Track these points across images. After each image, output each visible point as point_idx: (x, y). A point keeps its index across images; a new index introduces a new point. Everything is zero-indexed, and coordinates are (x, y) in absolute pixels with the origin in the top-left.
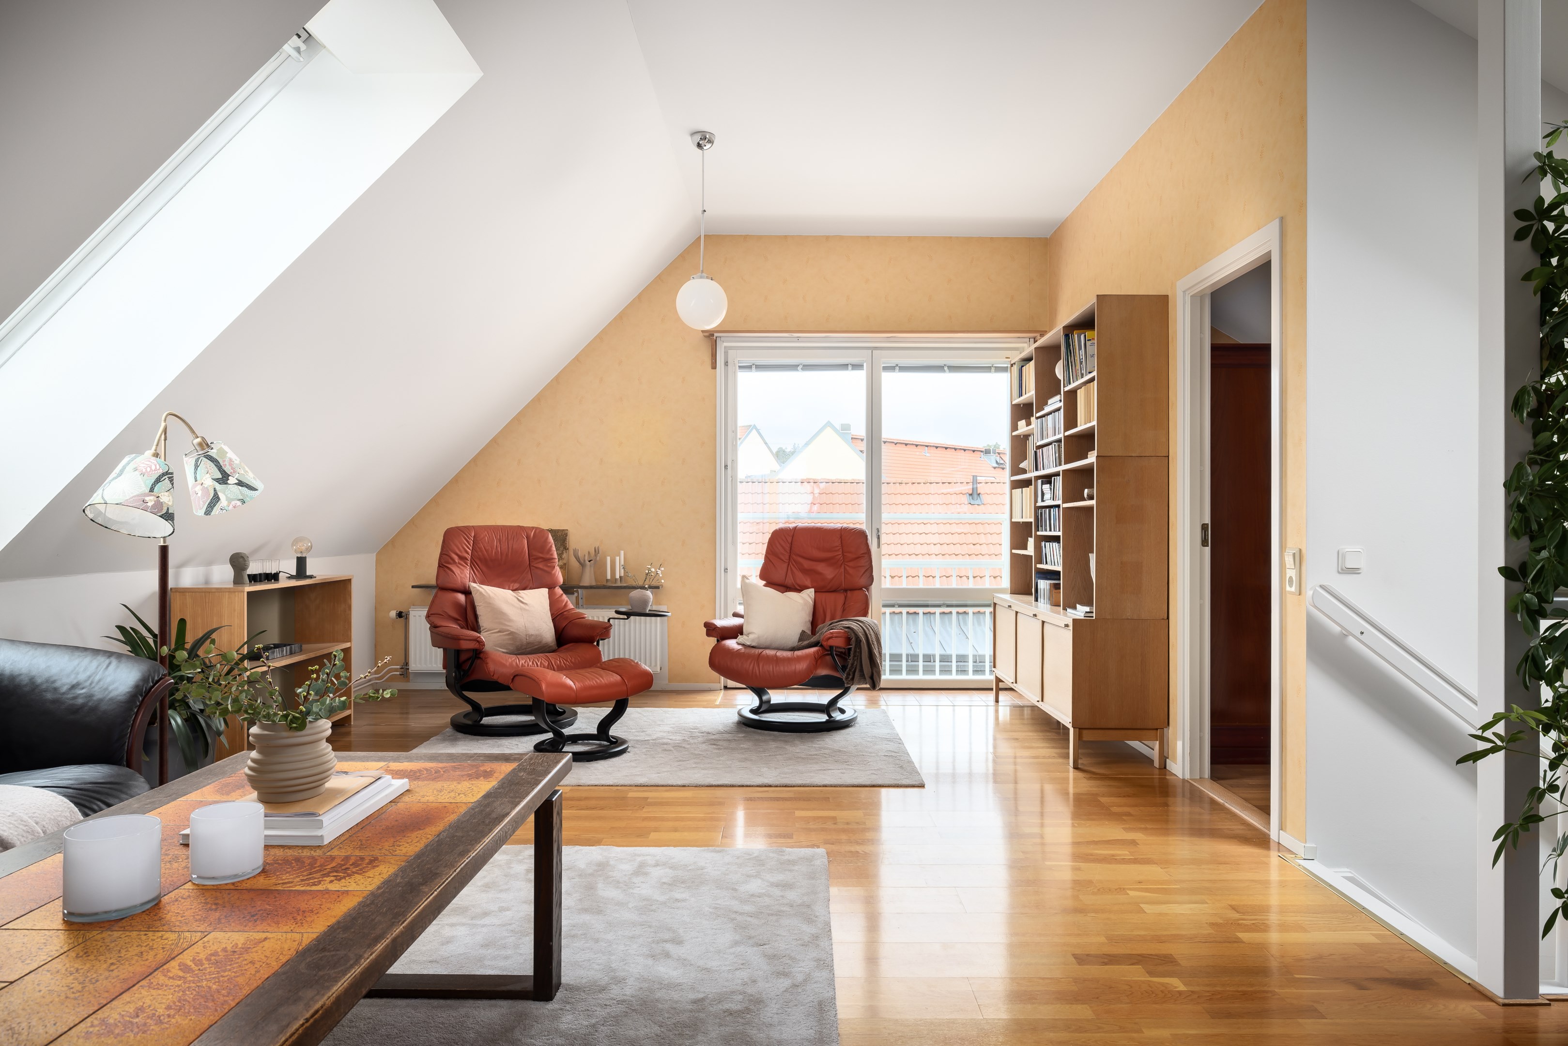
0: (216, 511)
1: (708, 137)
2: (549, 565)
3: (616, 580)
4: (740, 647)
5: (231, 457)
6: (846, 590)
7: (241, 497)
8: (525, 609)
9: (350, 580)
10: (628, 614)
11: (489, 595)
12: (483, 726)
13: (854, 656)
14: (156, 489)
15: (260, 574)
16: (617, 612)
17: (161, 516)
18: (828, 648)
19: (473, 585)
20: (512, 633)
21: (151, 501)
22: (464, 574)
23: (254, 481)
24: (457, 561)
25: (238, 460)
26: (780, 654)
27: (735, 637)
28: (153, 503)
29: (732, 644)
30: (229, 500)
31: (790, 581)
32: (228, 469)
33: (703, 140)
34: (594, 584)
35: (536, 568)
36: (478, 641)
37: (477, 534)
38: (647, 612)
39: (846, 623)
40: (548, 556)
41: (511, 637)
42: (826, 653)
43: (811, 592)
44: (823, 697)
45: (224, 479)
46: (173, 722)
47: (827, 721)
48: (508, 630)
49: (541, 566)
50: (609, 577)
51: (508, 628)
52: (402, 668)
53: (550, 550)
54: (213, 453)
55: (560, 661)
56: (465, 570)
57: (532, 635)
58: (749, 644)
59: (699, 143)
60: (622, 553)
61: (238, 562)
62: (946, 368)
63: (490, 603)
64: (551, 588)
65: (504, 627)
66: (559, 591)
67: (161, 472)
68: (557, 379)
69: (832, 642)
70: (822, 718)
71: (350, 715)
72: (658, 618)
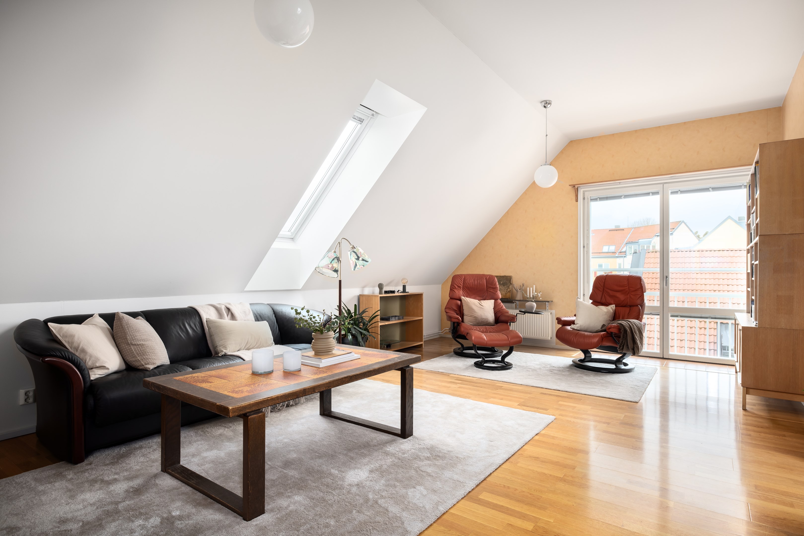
0: (356, 269)
1: (548, 102)
2: (495, 290)
3: (531, 298)
4: (571, 329)
5: (360, 250)
6: (630, 306)
7: (363, 264)
8: (482, 308)
9: (422, 294)
10: (525, 312)
11: (468, 301)
12: (464, 353)
13: (623, 338)
14: (332, 262)
15: (388, 291)
16: (520, 311)
17: (333, 271)
18: (610, 333)
19: (463, 297)
20: (475, 317)
21: (330, 266)
22: (460, 293)
23: (367, 259)
24: (457, 288)
25: (363, 252)
26: (586, 333)
27: (570, 325)
28: (331, 267)
29: (569, 328)
30: (360, 265)
31: (603, 301)
32: (359, 255)
33: (546, 104)
34: (522, 299)
35: (490, 291)
36: (458, 319)
37: (465, 278)
38: (534, 311)
39: (620, 322)
40: (495, 287)
41: (475, 318)
42: (609, 335)
43: (613, 306)
44: (614, 357)
45: (358, 259)
46: (349, 337)
47: (615, 369)
48: (474, 316)
49: (491, 290)
50: (528, 297)
51: (474, 315)
52: (449, 329)
53: (495, 284)
54: (355, 250)
55: (491, 330)
56: (460, 292)
57: (484, 319)
58: (576, 329)
59: (544, 106)
60: (534, 286)
61: (381, 286)
62: (710, 189)
63: (468, 305)
64: (496, 300)
65: (473, 315)
66: (500, 301)
67: (334, 257)
68: (508, 212)
69: (612, 330)
70: (613, 366)
71: (422, 344)
72: (538, 315)
